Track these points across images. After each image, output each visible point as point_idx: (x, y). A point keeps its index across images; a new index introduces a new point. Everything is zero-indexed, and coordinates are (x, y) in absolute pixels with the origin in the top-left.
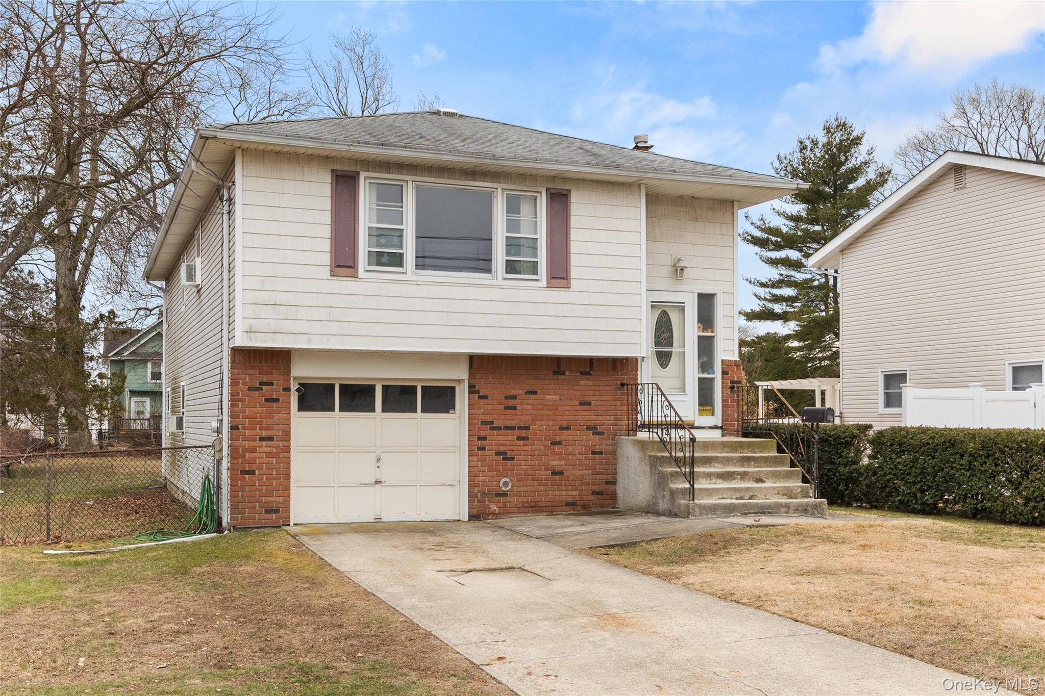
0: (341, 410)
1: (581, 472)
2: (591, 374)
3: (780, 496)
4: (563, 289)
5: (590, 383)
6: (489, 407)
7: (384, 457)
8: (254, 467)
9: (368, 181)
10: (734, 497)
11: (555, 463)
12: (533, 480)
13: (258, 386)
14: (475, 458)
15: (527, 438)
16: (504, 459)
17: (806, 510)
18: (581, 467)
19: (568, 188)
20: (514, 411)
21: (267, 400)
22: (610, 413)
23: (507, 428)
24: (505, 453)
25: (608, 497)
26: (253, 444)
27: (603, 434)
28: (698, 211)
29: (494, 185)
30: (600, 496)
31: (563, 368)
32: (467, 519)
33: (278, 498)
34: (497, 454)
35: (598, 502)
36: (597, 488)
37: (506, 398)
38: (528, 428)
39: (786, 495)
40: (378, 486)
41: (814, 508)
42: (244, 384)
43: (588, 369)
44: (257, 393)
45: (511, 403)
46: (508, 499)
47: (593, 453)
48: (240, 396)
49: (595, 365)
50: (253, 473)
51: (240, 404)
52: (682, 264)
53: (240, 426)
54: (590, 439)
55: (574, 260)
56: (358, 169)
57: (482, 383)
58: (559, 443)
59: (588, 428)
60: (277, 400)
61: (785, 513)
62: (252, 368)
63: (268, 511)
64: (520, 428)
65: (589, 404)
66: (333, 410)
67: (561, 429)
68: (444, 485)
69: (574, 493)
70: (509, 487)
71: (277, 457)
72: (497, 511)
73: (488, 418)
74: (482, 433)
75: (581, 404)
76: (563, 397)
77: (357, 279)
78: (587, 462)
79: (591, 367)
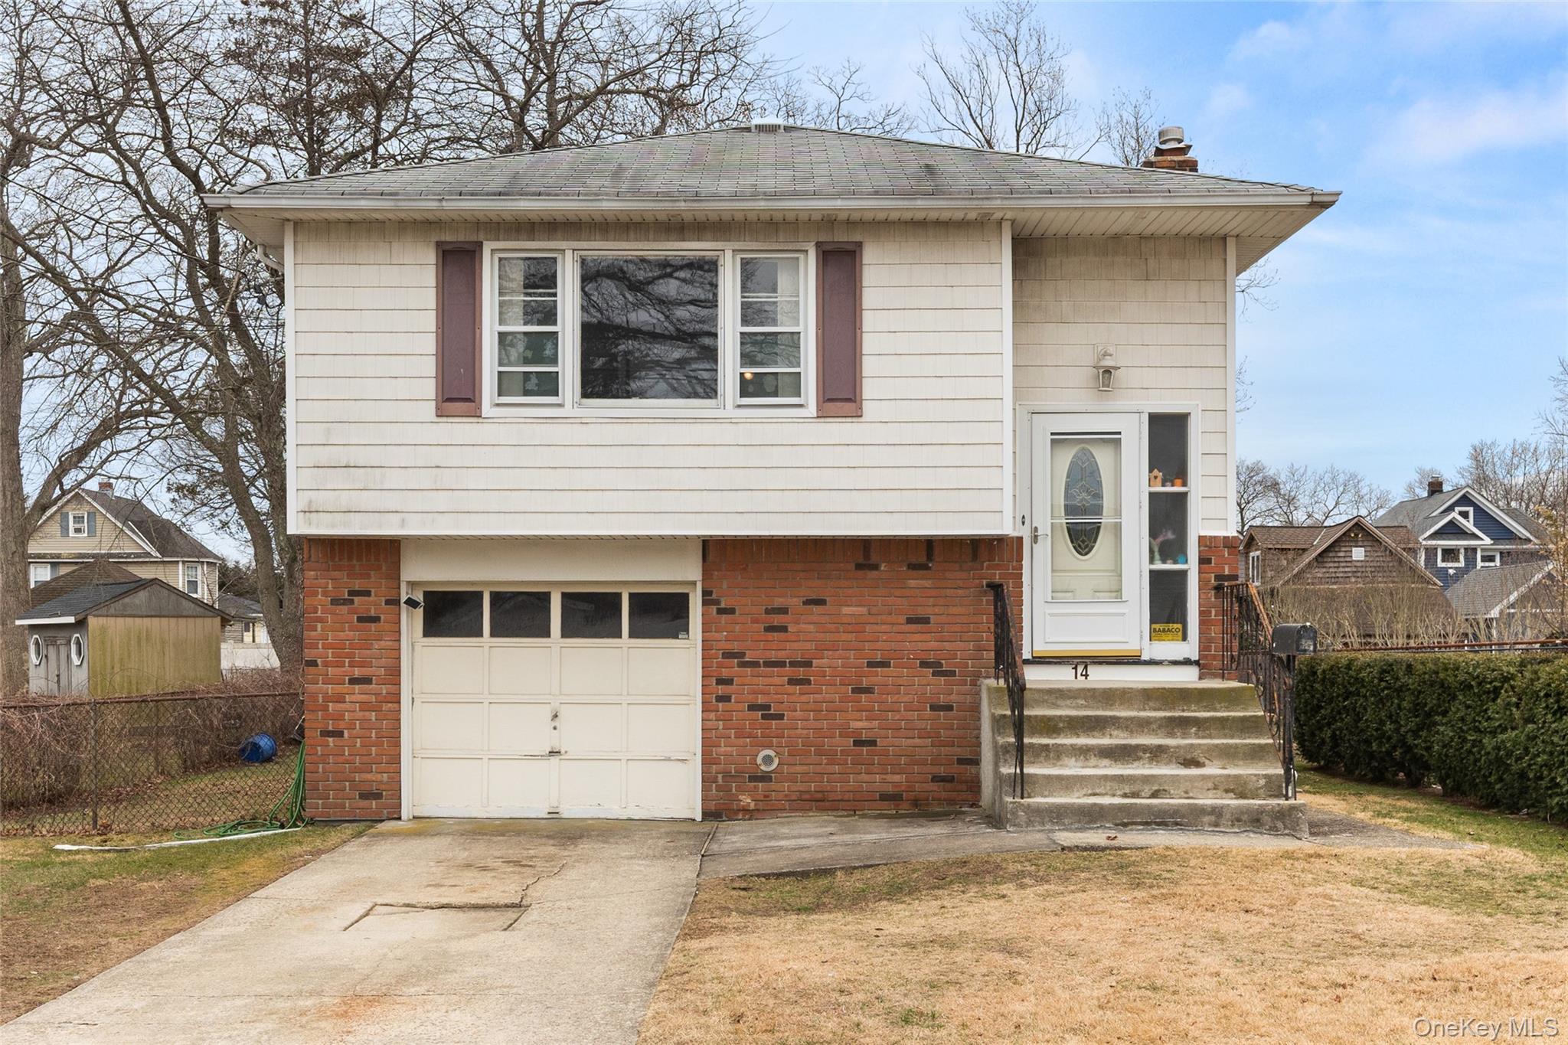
0: (493, 634)
1: (910, 742)
2: (928, 568)
3: (1219, 793)
4: (849, 420)
5: (927, 583)
6: (737, 628)
7: (564, 712)
8: (342, 725)
9: (497, 256)
10: (1119, 793)
11: (861, 725)
12: (819, 753)
13: (346, 597)
14: (712, 716)
15: (808, 682)
16: (764, 717)
17: (1258, 820)
18: (910, 733)
19: (857, 238)
20: (782, 635)
21: (360, 619)
22: (966, 636)
23: (769, 664)
24: (768, 707)
25: (964, 787)
26: (339, 688)
27: (953, 673)
28: (1151, 262)
29: (719, 245)
30: (948, 785)
31: (874, 558)
32: (699, 818)
33: (379, 776)
34: (752, 708)
35: (944, 795)
36: (942, 771)
37: (768, 612)
38: (808, 664)
39: (1232, 791)
40: (554, 760)
41: (1277, 818)
42: (325, 594)
43: (923, 560)
44: (344, 609)
45: (777, 620)
46: (773, 785)
47: (933, 708)
48: (319, 614)
49: (937, 551)
50: (340, 734)
51: (319, 625)
52: (1108, 362)
53: (319, 661)
54: (930, 685)
55: (870, 366)
56: (481, 237)
57: (725, 586)
58: (868, 690)
59: (924, 664)
60: (376, 619)
61: (1210, 825)
62: (339, 568)
63: (364, 796)
64: (793, 664)
65: (925, 621)
66: (480, 634)
67: (870, 664)
68: (669, 759)
69: (897, 778)
70: (774, 766)
71: (378, 710)
72: (752, 806)
73: (735, 647)
74: (725, 673)
75: (910, 621)
76: (874, 610)
77: (480, 420)
78: (922, 724)
79: (930, 556)
